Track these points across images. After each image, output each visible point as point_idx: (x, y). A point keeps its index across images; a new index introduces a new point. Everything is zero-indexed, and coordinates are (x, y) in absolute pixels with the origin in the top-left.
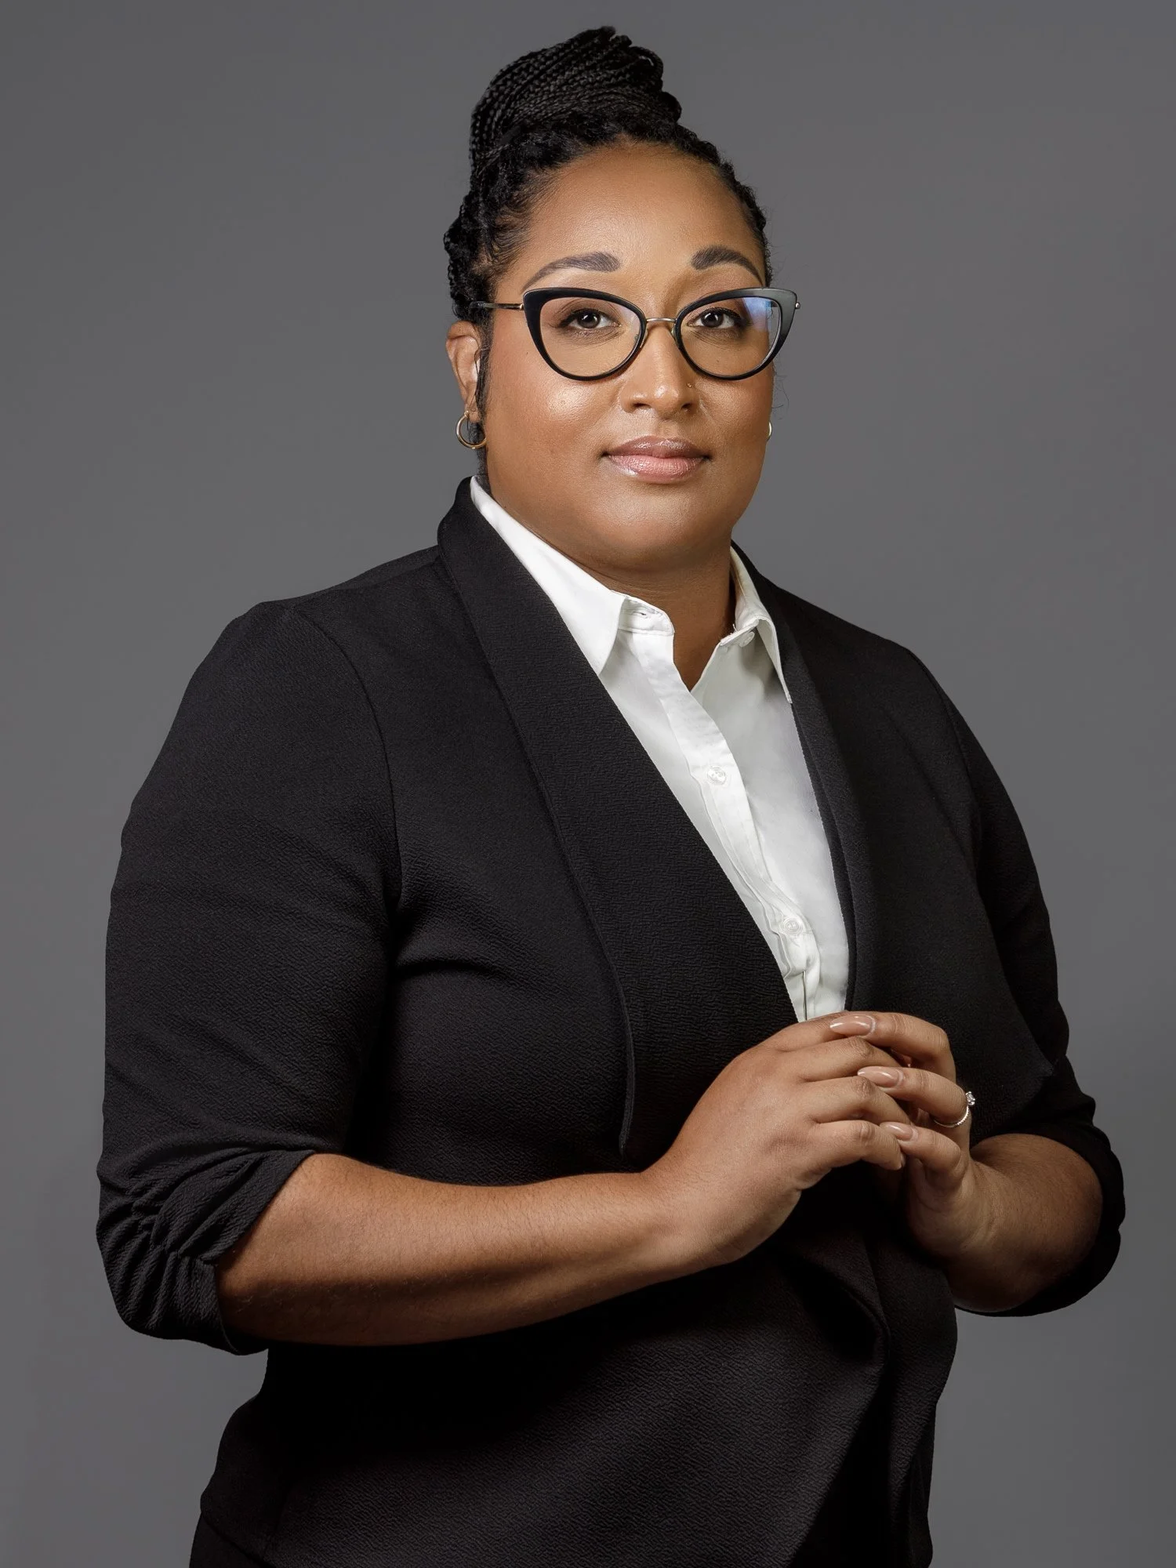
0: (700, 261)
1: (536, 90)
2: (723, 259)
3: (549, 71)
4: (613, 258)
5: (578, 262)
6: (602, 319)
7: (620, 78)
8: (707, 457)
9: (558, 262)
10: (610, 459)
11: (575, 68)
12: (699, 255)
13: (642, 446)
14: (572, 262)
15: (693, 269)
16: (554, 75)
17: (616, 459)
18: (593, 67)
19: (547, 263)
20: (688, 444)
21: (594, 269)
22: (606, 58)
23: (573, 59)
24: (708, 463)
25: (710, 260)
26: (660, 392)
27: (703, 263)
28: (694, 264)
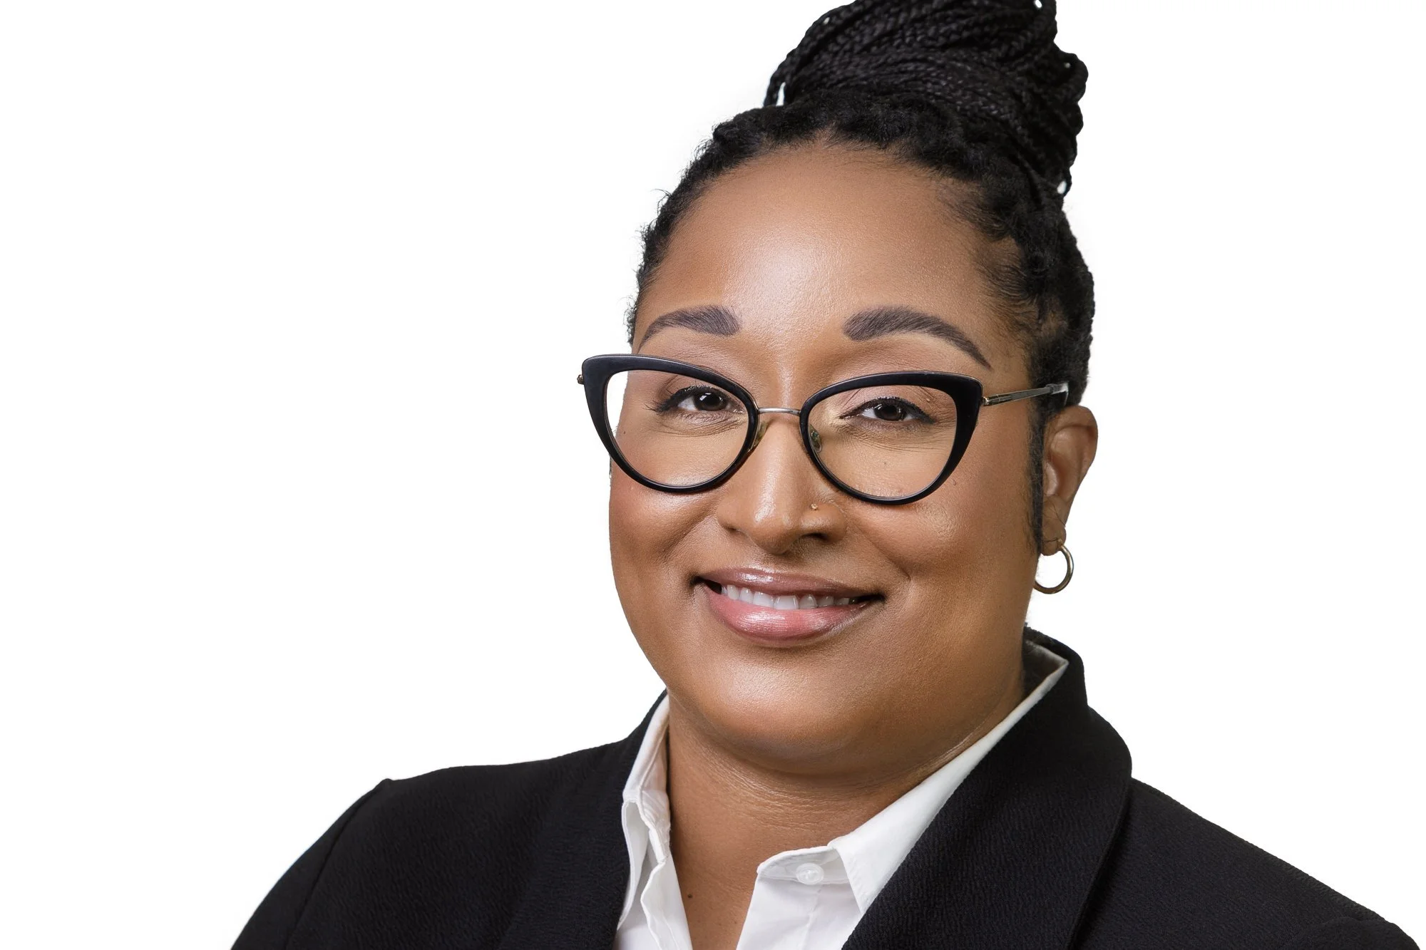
4: (732, 318)
5: (690, 317)
9: (666, 317)
14: (682, 318)
15: (845, 340)
19: (657, 317)
25: (876, 328)
27: (863, 331)
28: (847, 332)
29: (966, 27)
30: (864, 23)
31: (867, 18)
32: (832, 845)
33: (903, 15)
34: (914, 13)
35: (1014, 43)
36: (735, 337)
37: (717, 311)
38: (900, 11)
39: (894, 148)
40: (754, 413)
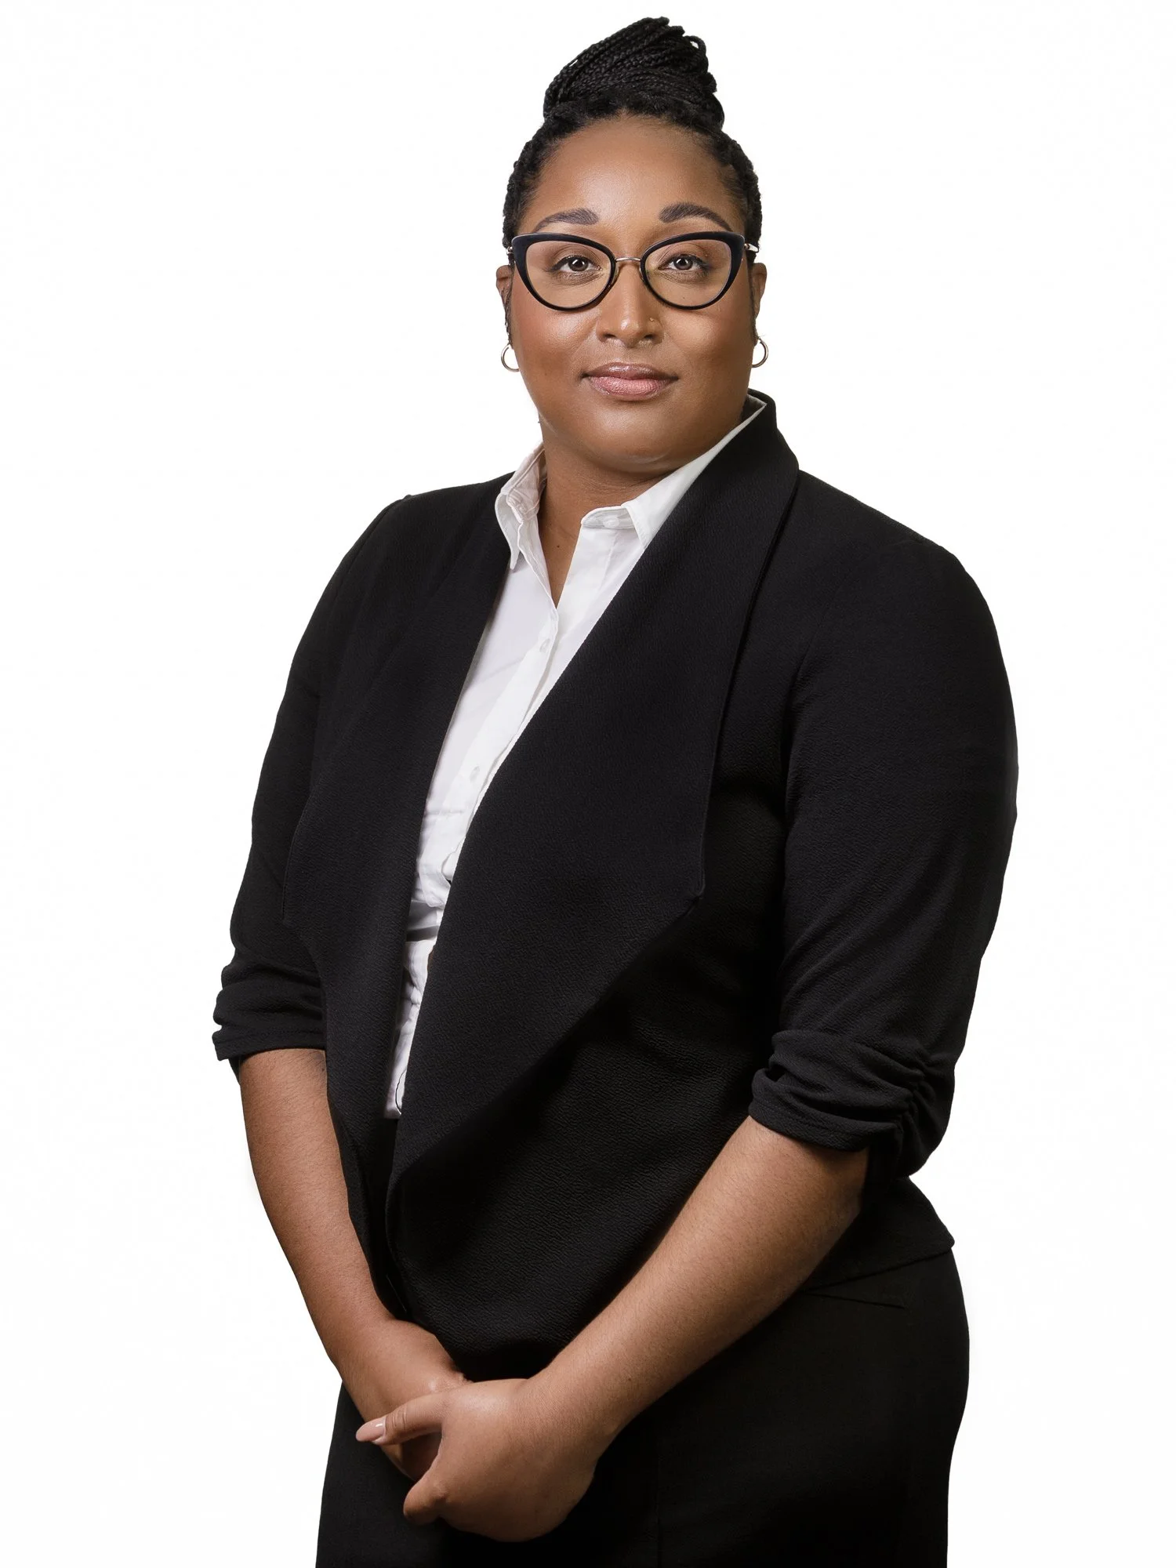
0: (667, 215)
1: (590, 72)
2: (689, 214)
3: (602, 56)
4: (593, 214)
5: (566, 217)
6: (590, 265)
7: (660, 61)
8: (674, 378)
9: (550, 217)
10: (589, 380)
11: (623, 53)
12: (665, 211)
13: (614, 369)
14: (562, 217)
15: (661, 222)
16: (605, 59)
17: (592, 379)
18: (639, 52)
19: (544, 218)
20: (652, 369)
21: (578, 222)
22: (651, 44)
23: (622, 45)
24: (675, 384)
25: (676, 215)
26: (625, 324)
27: (670, 217)
28: (661, 218)
29: (666, 55)
30: (605, 56)
31: (607, 53)
32: (624, 505)
33: (628, 51)
34: (634, 49)
35: (693, 63)
36: (597, 225)
37: (584, 211)
38: (627, 49)
39: (664, 117)
40: (613, 261)
